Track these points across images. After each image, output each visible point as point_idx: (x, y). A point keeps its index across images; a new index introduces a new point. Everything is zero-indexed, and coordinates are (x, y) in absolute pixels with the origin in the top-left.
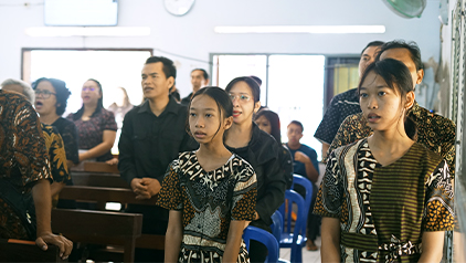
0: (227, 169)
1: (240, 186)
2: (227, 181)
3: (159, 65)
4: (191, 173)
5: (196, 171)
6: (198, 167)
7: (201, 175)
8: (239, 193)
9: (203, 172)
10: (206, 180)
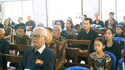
0: (104, 57)
1: (107, 61)
2: (104, 61)
3: (89, 21)
4: (95, 59)
5: (96, 58)
6: (97, 57)
7: (98, 59)
8: (107, 63)
9: (98, 58)
10: (99, 61)
